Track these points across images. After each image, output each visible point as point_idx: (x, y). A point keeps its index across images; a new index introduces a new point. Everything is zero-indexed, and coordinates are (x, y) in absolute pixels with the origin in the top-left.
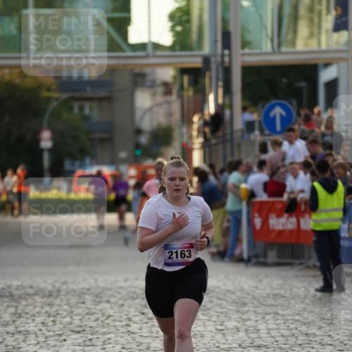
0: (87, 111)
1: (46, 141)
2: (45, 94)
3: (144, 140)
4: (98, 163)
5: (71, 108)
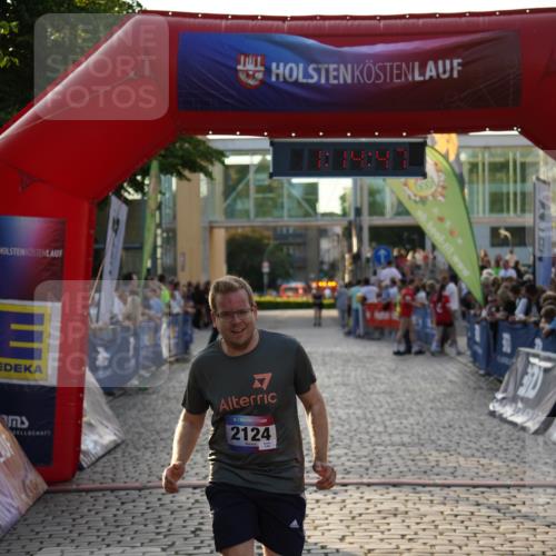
0: (291, 251)
1: (266, 268)
2: (266, 241)
3: (325, 267)
4: (295, 280)
5: (282, 250)
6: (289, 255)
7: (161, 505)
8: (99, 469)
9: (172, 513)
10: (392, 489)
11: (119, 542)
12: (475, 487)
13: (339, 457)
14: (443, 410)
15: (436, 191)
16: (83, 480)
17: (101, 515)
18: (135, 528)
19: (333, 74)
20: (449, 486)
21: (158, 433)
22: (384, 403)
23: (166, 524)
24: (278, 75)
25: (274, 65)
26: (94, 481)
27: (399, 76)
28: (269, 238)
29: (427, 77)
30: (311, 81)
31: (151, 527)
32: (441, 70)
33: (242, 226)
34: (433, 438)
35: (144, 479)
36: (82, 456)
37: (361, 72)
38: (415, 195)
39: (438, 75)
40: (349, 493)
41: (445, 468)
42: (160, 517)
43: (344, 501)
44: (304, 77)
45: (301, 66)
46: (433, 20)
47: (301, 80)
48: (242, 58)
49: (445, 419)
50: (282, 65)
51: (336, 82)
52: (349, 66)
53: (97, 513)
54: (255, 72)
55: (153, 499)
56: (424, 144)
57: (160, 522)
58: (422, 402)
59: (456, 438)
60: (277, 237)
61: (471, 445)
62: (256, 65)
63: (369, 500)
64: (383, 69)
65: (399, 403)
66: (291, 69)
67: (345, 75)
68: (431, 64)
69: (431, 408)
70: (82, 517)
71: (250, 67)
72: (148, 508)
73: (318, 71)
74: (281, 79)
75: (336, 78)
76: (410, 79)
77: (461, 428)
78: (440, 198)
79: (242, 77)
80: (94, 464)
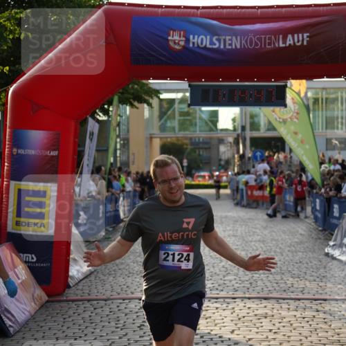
0: (201, 153)
1: (185, 163)
2: (185, 146)
3: (223, 163)
4: (203, 171)
5: (195, 152)
6: (199, 155)
7: (119, 310)
8: (80, 287)
9: (126, 315)
10: (263, 301)
11: (93, 333)
12: (316, 300)
13: (231, 281)
14: (296, 252)
15: (292, 115)
16: (70, 294)
17: (81, 316)
18: (103, 324)
19: (228, 42)
20: (299, 300)
21: (117, 265)
22: (259, 247)
23: (122, 322)
24: (194, 43)
25: (191, 37)
26: (77, 295)
27: (270, 44)
28: (187, 145)
29: (288, 44)
30: (214, 47)
31: (113, 324)
32: (296, 40)
33: (171, 137)
34: (290, 269)
35: (108, 294)
36: (69, 279)
37: (246, 41)
38: (280, 118)
39: (294, 43)
40: (237, 303)
41: (297, 288)
42: (118, 317)
43: (233, 308)
44: (210, 44)
45: (208, 37)
46: (292, 9)
47: (208, 46)
48: (172, 32)
49: (297, 258)
50: (196, 37)
51: (230, 47)
52: (239, 38)
53: (79, 315)
54: (179, 41)
55: (114, 306)
56: (285, 86)
57: (118, 321)
58: (283, 247)
59: (304, 270)
60: (192, 144)
61: (313, 274)
62: (180, 37)
63: (249, 308)
64: (260, 39)
65: (268, 248)
66: (202, 39)
67: (236, 43)
68: (290, 37)
69: (289, 251)
70: (69, 317)
71: (176, 38)
72: (111, 312)
73: (219, 40)
74: (196, 45)
75: (230, 45)
76: (277, 45)
77: (307, 263)
78: (295, 120)
79: (171, 44)
80: (77, 284)
